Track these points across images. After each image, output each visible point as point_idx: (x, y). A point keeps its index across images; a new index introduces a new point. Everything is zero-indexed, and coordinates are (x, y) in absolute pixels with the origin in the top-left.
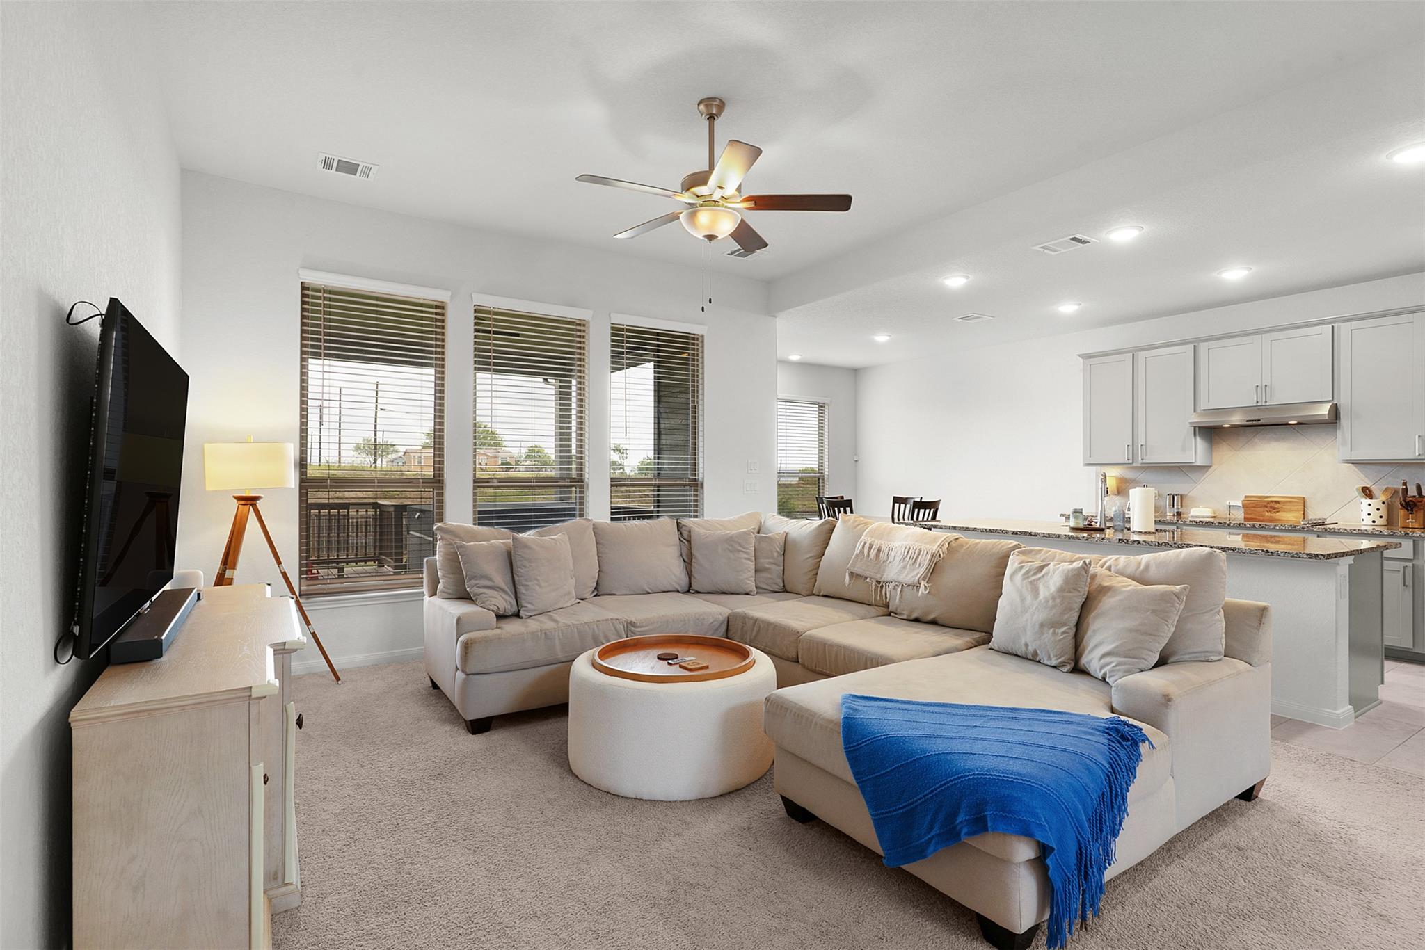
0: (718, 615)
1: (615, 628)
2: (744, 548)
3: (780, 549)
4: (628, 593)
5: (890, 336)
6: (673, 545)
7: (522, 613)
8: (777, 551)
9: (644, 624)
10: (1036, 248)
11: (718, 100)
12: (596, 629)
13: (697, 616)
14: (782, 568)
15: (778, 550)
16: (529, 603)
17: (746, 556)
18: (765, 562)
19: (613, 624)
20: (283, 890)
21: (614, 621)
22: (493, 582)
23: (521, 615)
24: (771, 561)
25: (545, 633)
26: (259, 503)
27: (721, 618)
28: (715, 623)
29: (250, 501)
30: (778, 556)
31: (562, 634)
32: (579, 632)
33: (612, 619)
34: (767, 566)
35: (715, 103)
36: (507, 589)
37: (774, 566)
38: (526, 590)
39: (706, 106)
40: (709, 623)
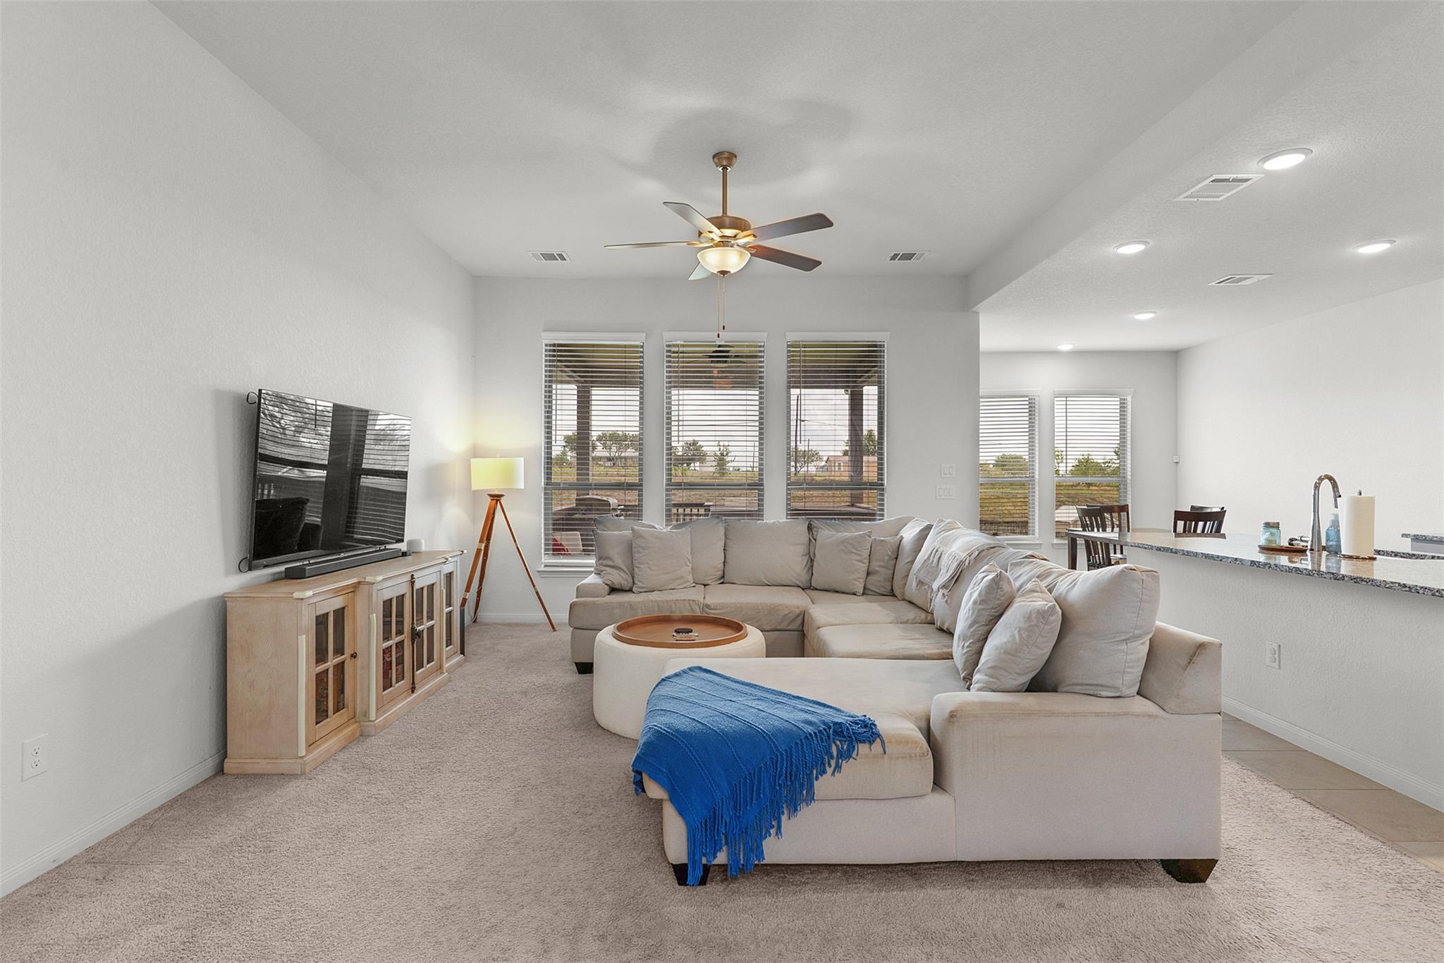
0: (795, 608)
1: (690, 606)
2: (857, 550)
3: (892, 553)
4: (748, 583)
5: (1154, 313)
6: (802, 544)
7: (634, 589)
8: (888, 555)
9: (718, 608)
10: (1181, 198)
11: (727, 154)
12: (673, 606)
13: (772, 606)
14: (892, 572)
15: (890, 553)
16: (639, 581)
17: (858, 558)
18: (876, 565)
19: (689, 604)
20: (368, 723)
21: (691, 602)
22: (613, 561)
23: (633, 590)
24: (882, 564)
25: (631, 605)
26: (503, 500)
27: (798, 611)
28: (791, 615)
29: (496, 498)
30: (889, 560)
31: (645, 606)
32: (658, 607)
33: (689, 600)
34: (877, 569)
35: (724, 156)
36: (625, 569)
37: (883, 569)
38: (639, 571)
39: (718, 159)
40: (783, 614)
